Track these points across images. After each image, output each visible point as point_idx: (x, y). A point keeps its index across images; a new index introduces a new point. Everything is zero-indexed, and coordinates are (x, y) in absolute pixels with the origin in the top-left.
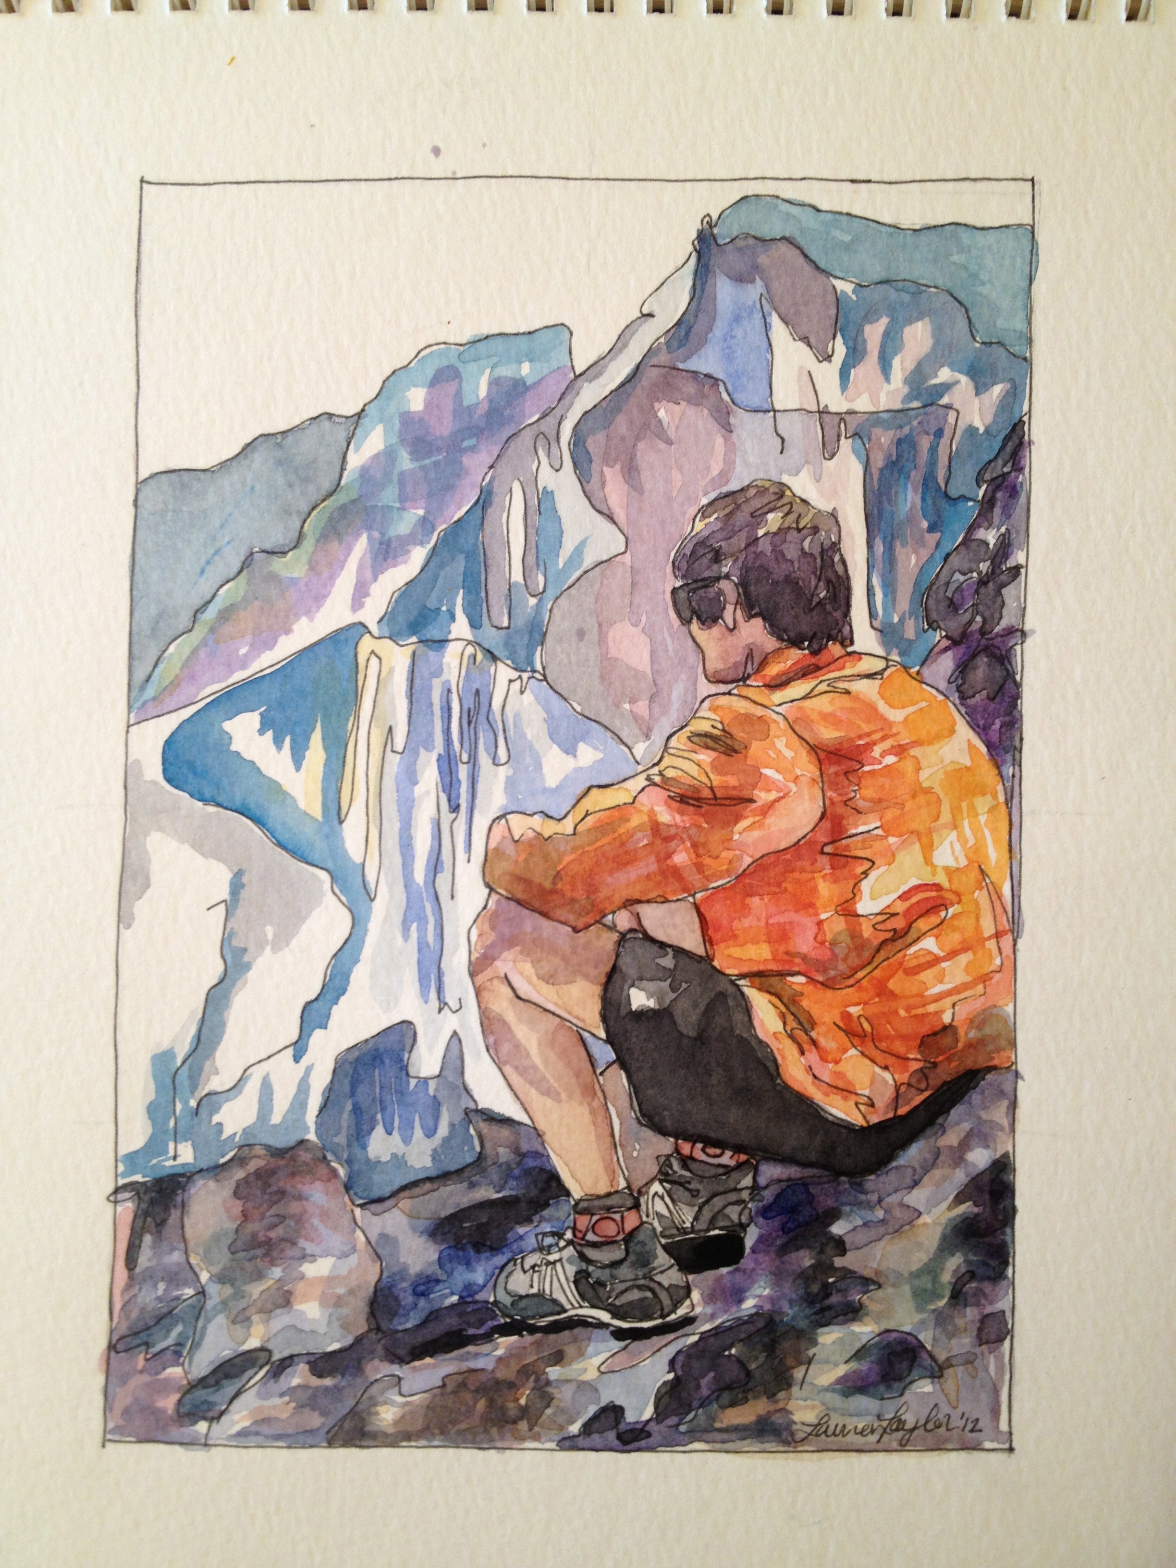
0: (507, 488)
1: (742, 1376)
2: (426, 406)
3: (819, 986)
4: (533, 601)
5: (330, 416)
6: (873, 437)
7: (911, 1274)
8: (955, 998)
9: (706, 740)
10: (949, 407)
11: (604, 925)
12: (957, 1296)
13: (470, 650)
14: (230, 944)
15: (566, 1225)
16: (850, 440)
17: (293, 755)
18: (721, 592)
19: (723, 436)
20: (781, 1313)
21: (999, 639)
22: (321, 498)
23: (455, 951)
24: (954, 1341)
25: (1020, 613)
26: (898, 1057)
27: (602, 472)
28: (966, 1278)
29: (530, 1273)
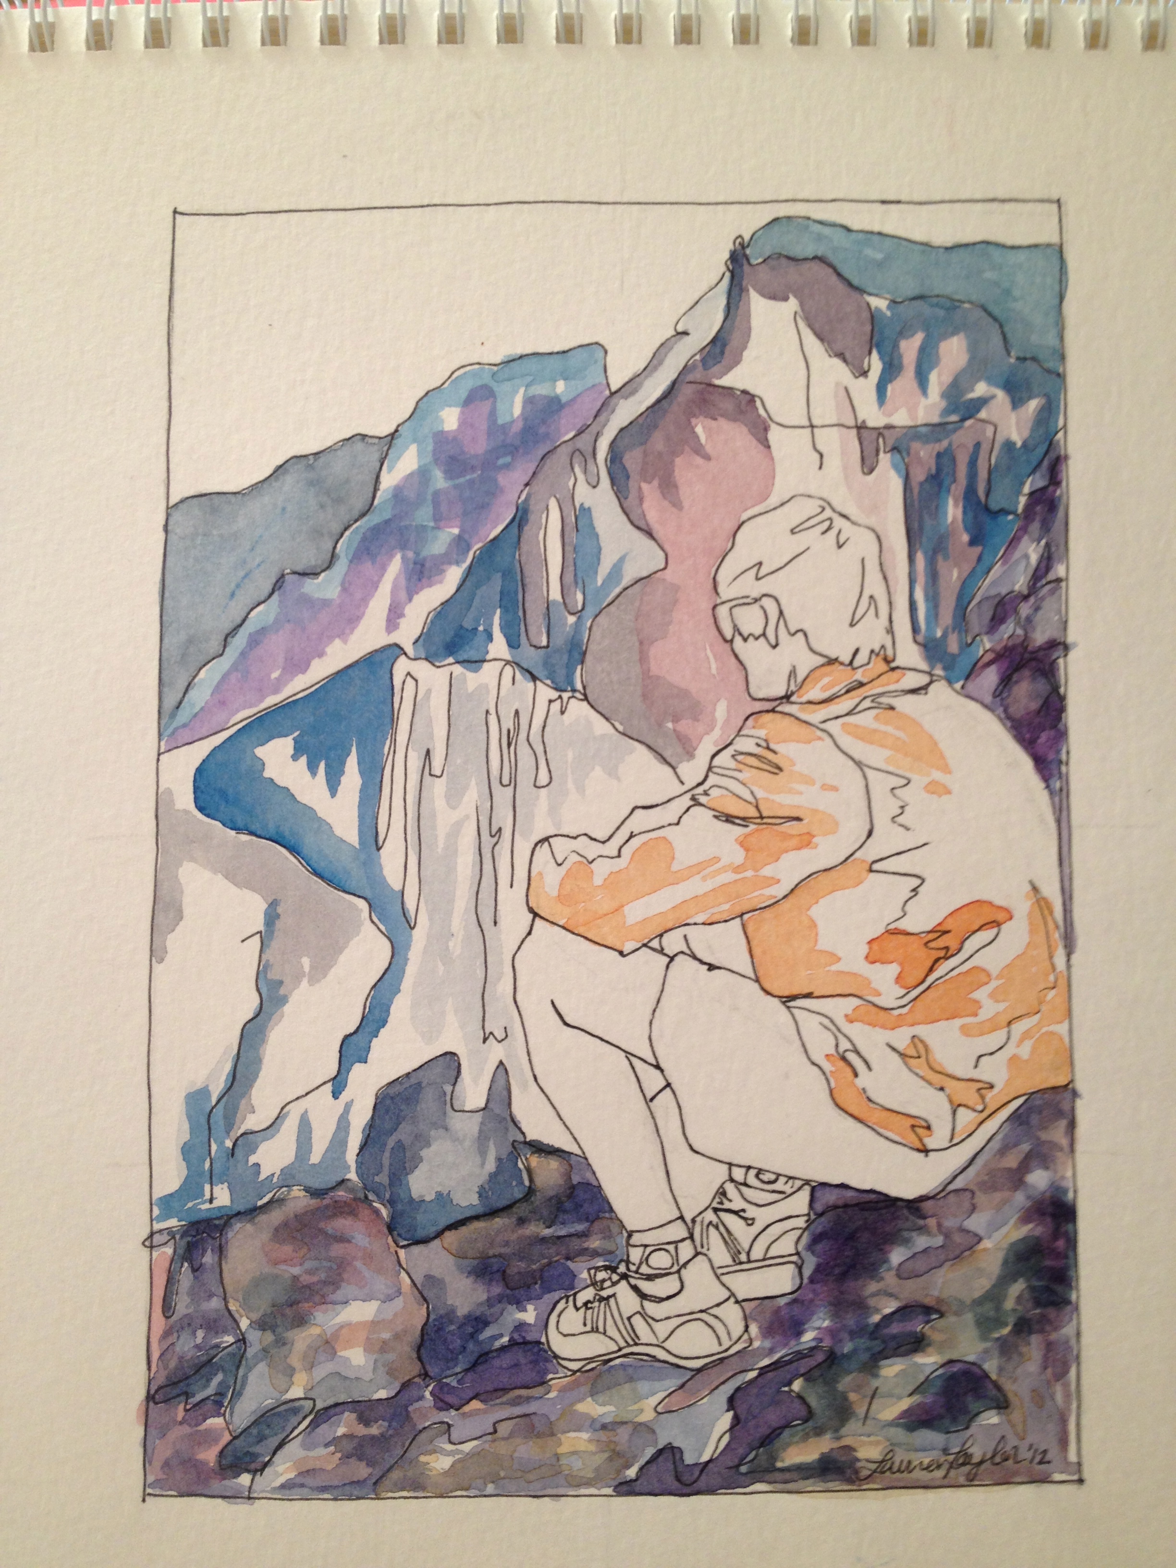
0: (543, 505)
1: (803, 1412)
2: (459, 426)
3: (872, 1007)
4: (572, 619)
5: (364, 436)
6: (912, 451)
7: (974, 1301)
10: (986, 421)
11: (652, 949)
12: (1022, 1323)
14: (265, 976)
16: (889, 455)
17: (328, 781)
18: (762, 609)
19: (761, 452)
20: (841, 1346)
21: (1042, 652)
22: (354, 518)
23: (499, 979)
24: (1019, 1370)
25: (1062, 626)
27: (640, 488)
28: (1030, 1305)
29: (583, 1310)
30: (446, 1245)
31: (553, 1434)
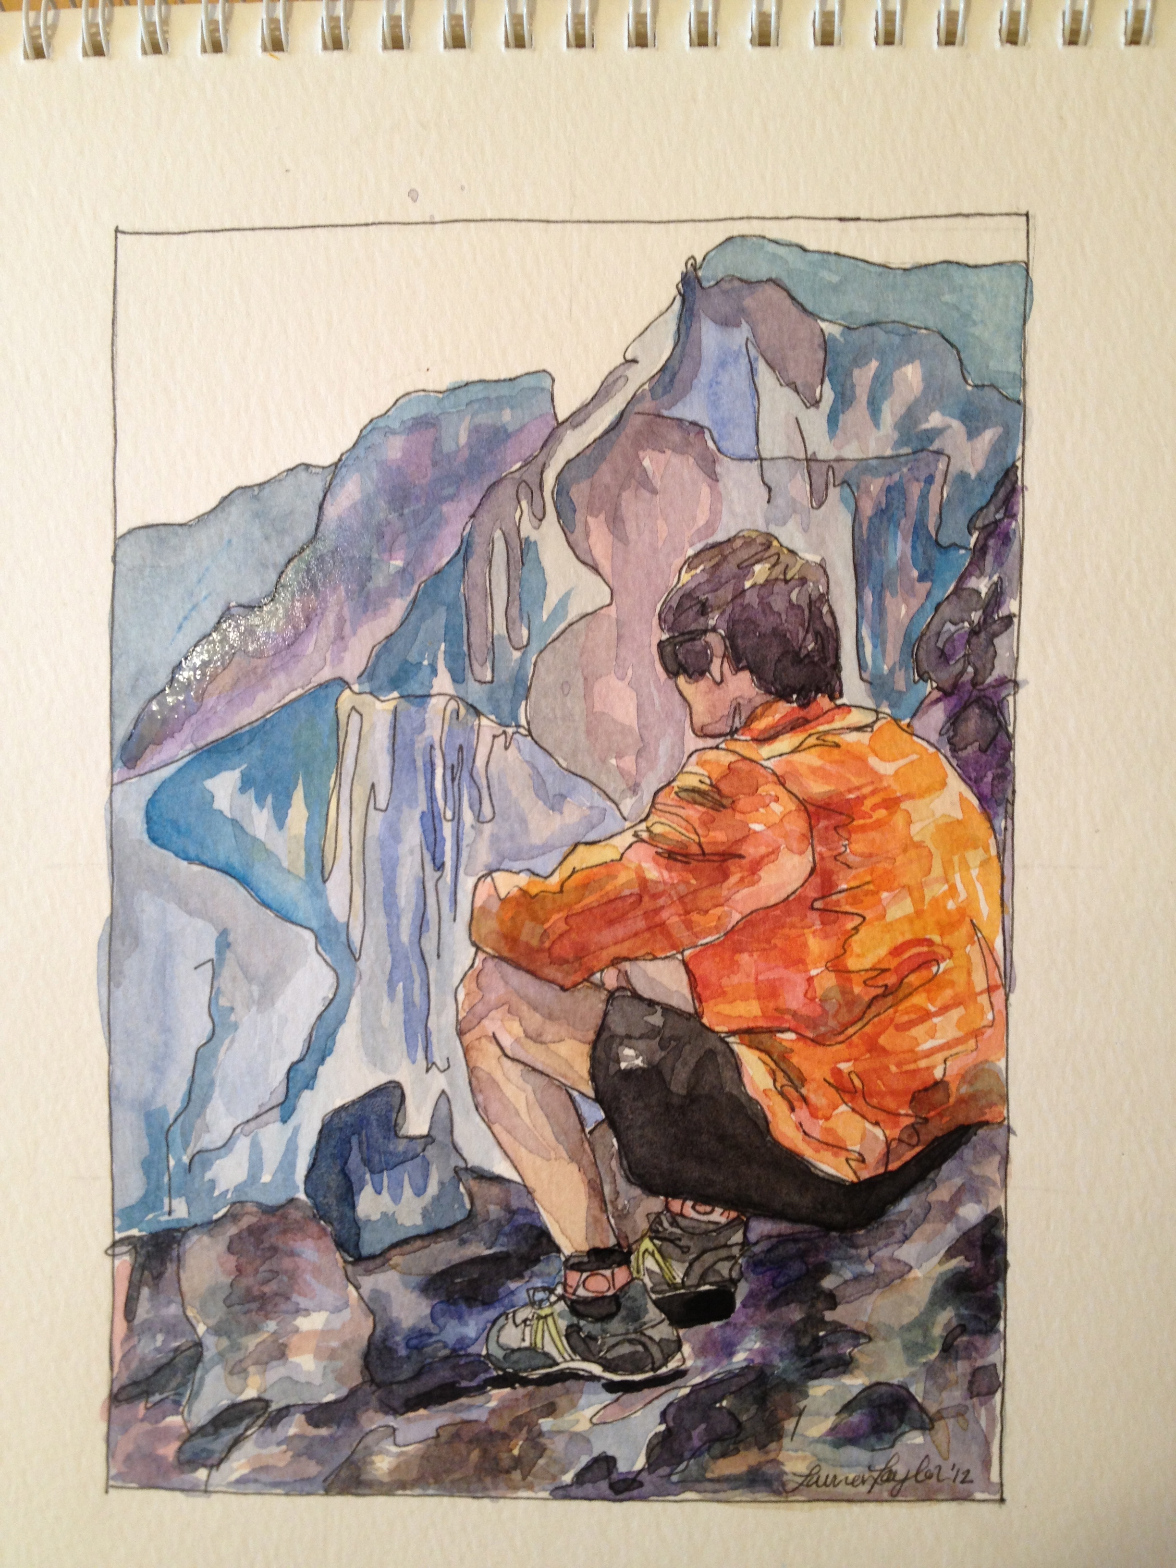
0: (488, 537)
1: (733, 1427)
2: (404, 456)
3: (809, 1042)
4: (517, 655)
5: (308, 466)
6: (862, 486)
7: (902, 1328)
8: (946, 1053)
9: (694, 795)
10: (939, 453)
11: (592, 983)
12: (948, 1349)
13: (453, 705)
14: (217, 1002)
15: (557, 1280)
16: (838, 489)
17: (275, 814)
18: (708, 645)
19: (710, 487)
20: (772, 1366)
21: (992, 690)
22: (297, 549)
23: (442, 1011)
24: (945, 1394)
25: (1012, 664)
26: (889, 1112)
27: (586, 522)
28: (957, 1332)
29: (522, 1326)
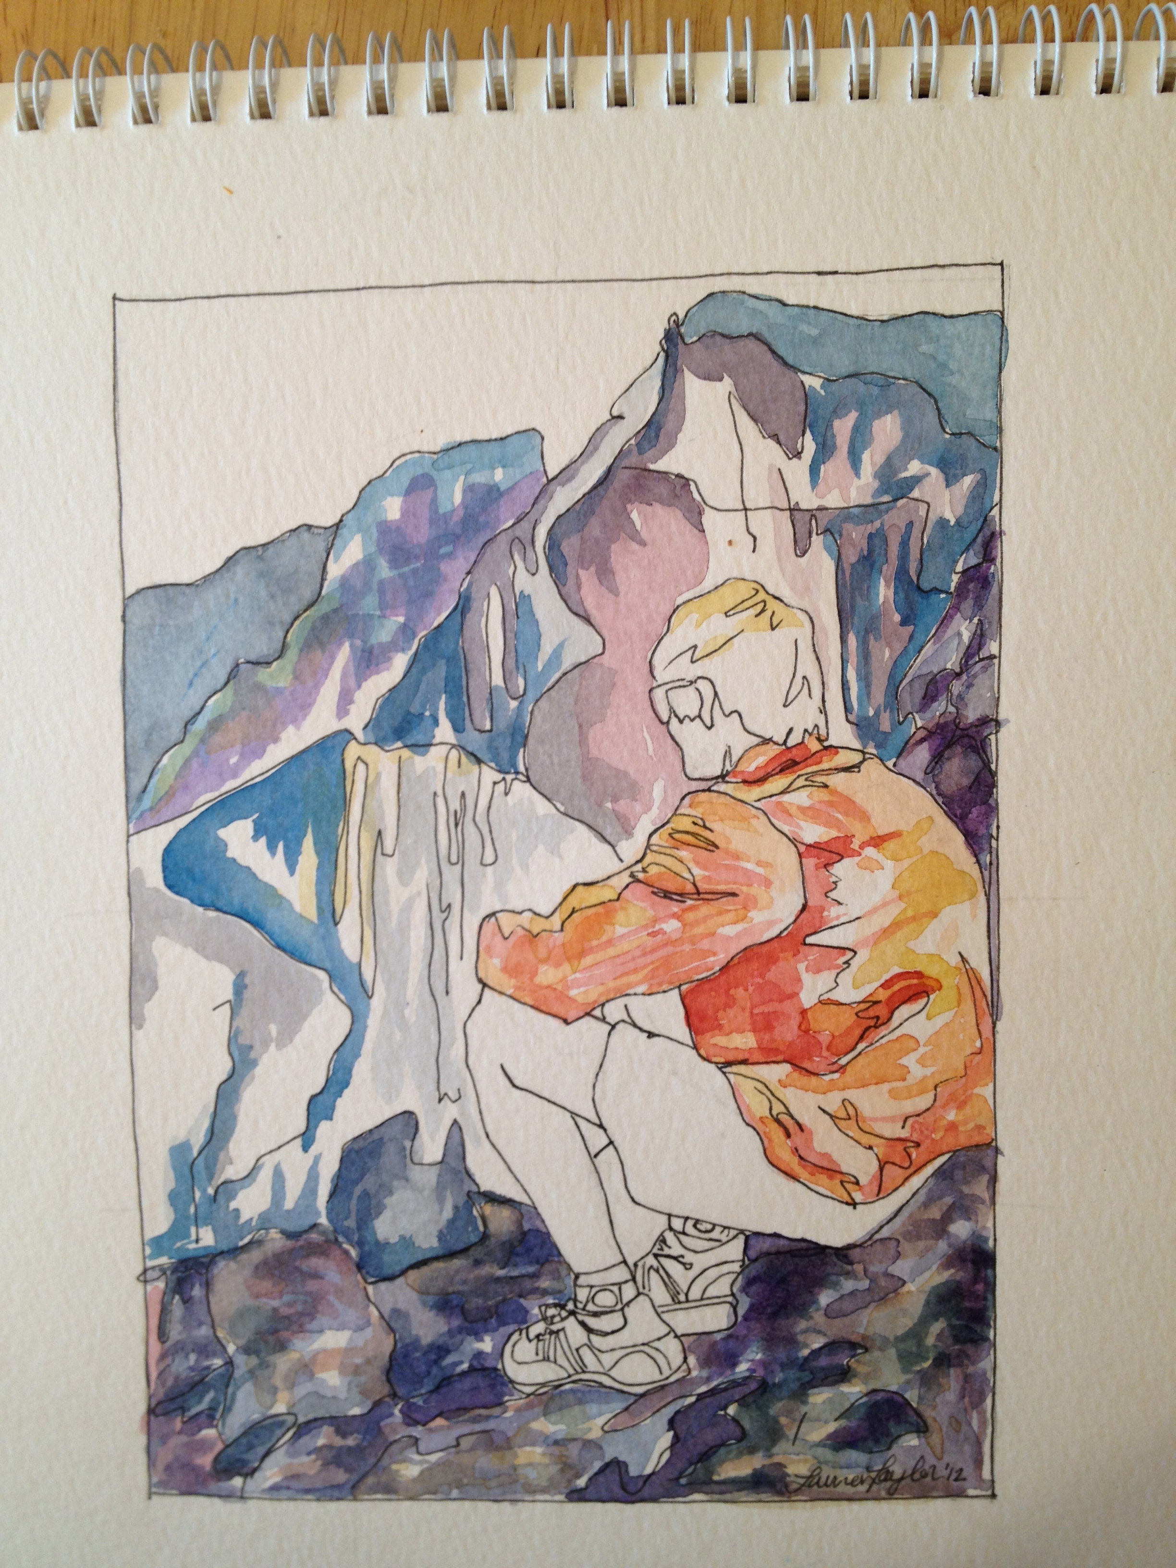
0: (485, 593)
1: (738, 1433)
2: (402, 515)
3: (804, 1071)
4: (514, 704)
5: (309, 527)
6: (844, 533)
7: (897, 1338)
8: (935, 1079)
9: (687, 837)
10: (919, 500)
11: (594, 1017)
12: (941, 1358)
14: (236, 1041)
16: (822, 536)
17: (286, 860)
18: (698, 692)
19: (697, 537)
20: (772, 1375)
21: (974, 729)
22: (303, 608)
23: (452, 1044)
24: (938, 1399)
25: (994, 703)
26: (882, 1137)
27: (578, 575)
28: (950, 1341)
29: (535, 1341)
30: (410, 1282)
31: (510, 1448)
